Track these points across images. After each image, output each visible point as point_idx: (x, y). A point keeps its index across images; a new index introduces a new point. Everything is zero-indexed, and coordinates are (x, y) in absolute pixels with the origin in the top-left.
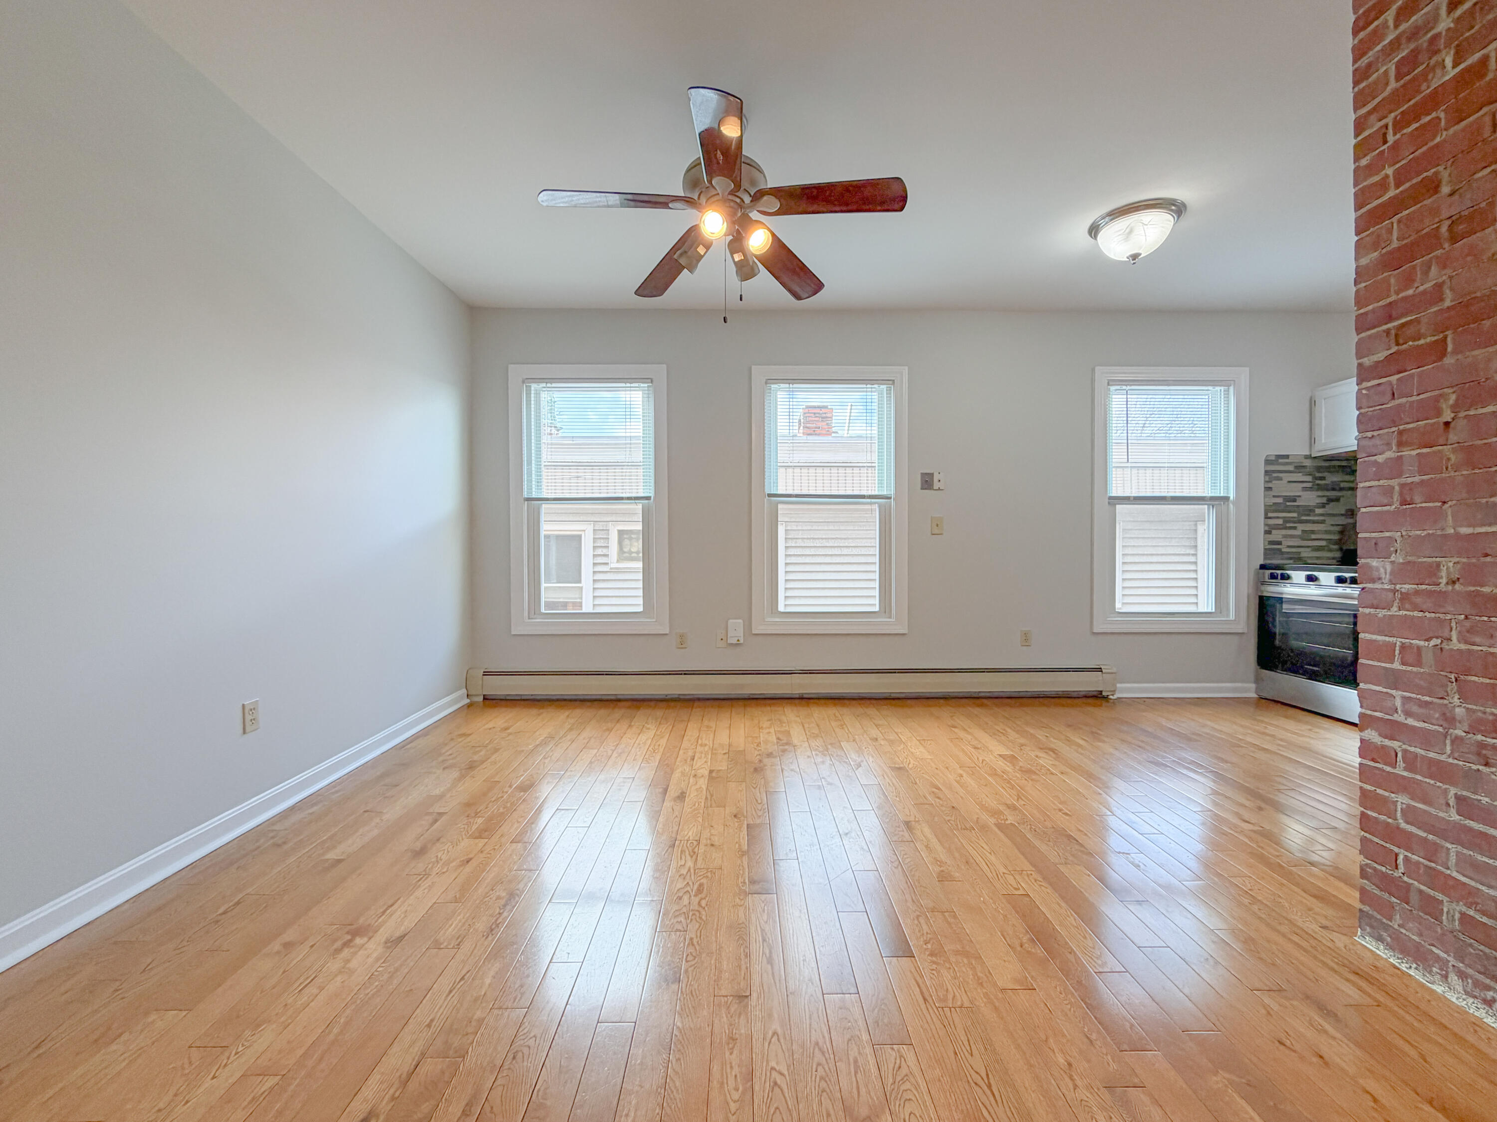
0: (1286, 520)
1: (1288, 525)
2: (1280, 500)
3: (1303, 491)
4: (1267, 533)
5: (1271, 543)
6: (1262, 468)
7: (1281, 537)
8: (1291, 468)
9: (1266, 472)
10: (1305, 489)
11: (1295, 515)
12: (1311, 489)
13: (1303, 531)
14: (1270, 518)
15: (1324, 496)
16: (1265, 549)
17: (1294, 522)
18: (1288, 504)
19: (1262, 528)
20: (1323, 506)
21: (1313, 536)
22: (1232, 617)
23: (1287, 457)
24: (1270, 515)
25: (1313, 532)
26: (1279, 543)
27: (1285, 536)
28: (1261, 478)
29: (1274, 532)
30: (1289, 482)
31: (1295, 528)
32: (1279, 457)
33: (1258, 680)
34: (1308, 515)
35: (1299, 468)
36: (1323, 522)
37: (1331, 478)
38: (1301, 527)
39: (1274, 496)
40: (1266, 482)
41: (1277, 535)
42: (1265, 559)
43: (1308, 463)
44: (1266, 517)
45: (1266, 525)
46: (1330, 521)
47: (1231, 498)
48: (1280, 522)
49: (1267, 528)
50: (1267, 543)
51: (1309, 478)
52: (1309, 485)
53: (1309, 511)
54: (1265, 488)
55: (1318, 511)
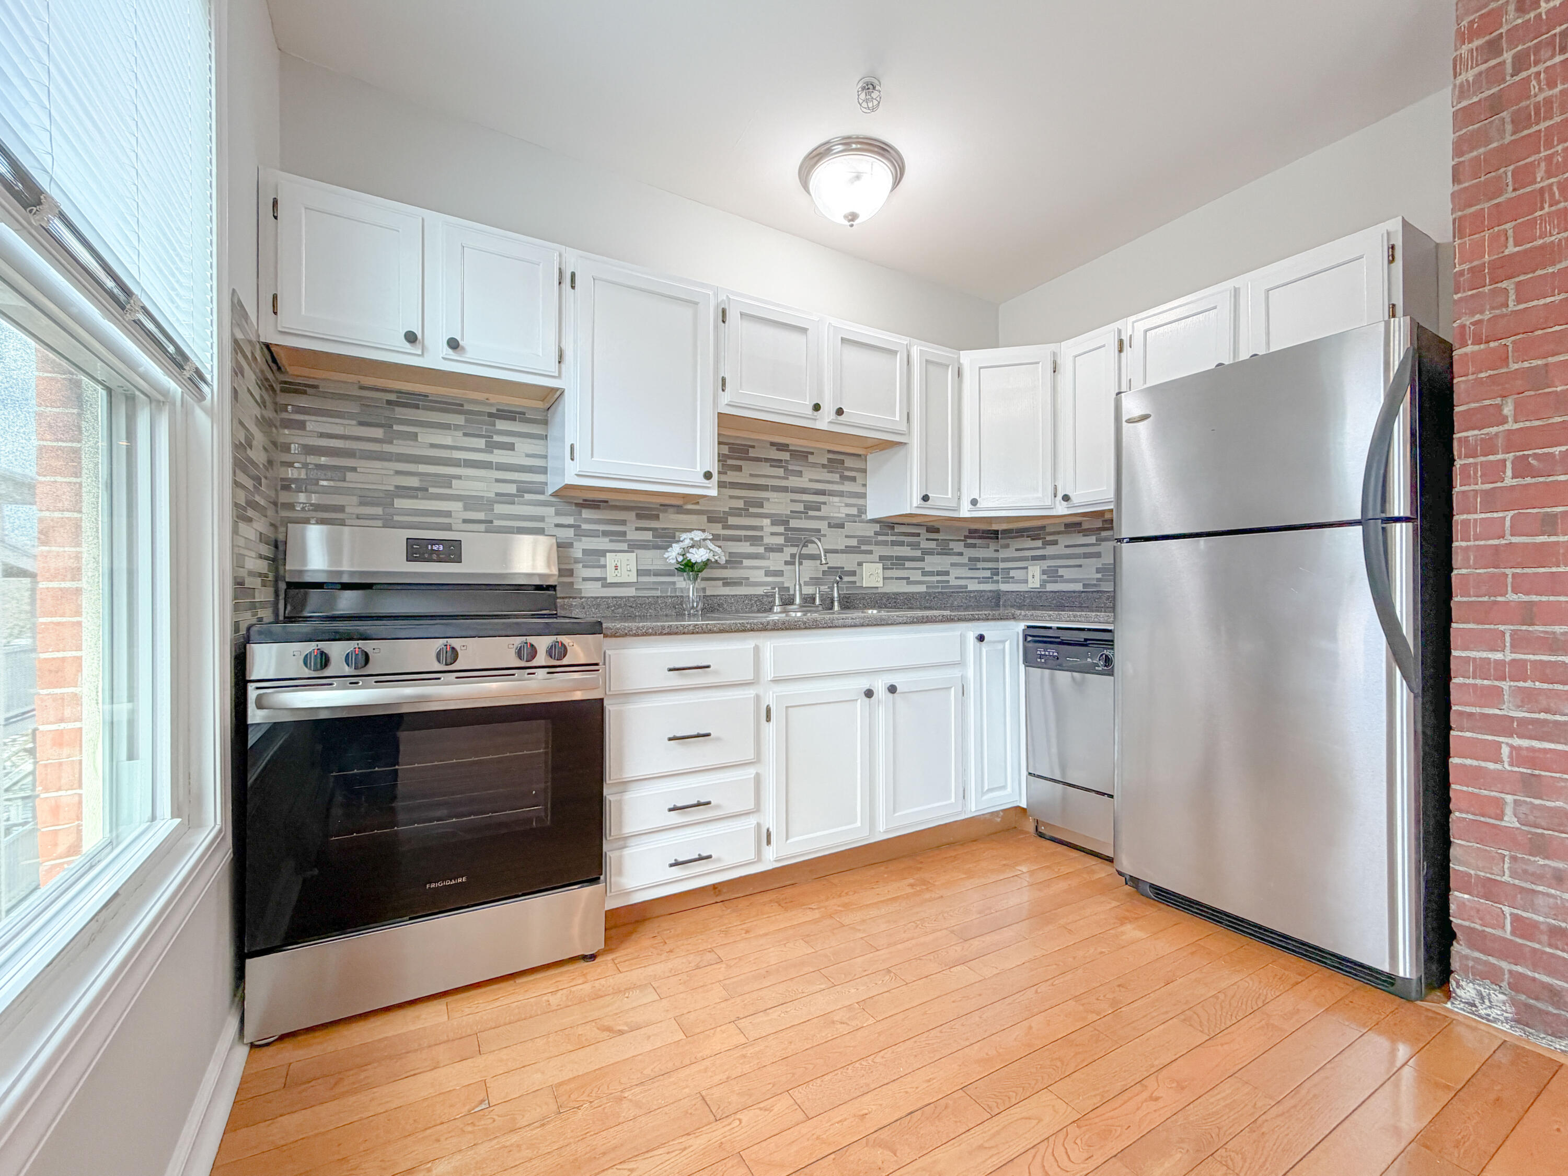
1: (248, 512)
2: (243, 437)
3: (256, 424)
4: (235, 529)
7: (244, 544)
8: (249, 352)
10: (256, 421)
11: (252, 486)
12: (260, 425)
14: (238, 485)
15: (266, 450)
16: (234, 580)
18: (248, 451)
20: (265, 472)
22: (215, 823)
23: (246, 317)
24: (237, 475)
26: (243, 563)
29: (240, 527)
30: (248, 390)
32: (241, 307)
35: (253, 358)
37: (269, 410)
39: (239, 422)
43: (258, 353)
45: (233, 505)
47: (214, 391)
49: (234, 516)
50: (235, 559)
52: (259, 413)
55: (264, 484)
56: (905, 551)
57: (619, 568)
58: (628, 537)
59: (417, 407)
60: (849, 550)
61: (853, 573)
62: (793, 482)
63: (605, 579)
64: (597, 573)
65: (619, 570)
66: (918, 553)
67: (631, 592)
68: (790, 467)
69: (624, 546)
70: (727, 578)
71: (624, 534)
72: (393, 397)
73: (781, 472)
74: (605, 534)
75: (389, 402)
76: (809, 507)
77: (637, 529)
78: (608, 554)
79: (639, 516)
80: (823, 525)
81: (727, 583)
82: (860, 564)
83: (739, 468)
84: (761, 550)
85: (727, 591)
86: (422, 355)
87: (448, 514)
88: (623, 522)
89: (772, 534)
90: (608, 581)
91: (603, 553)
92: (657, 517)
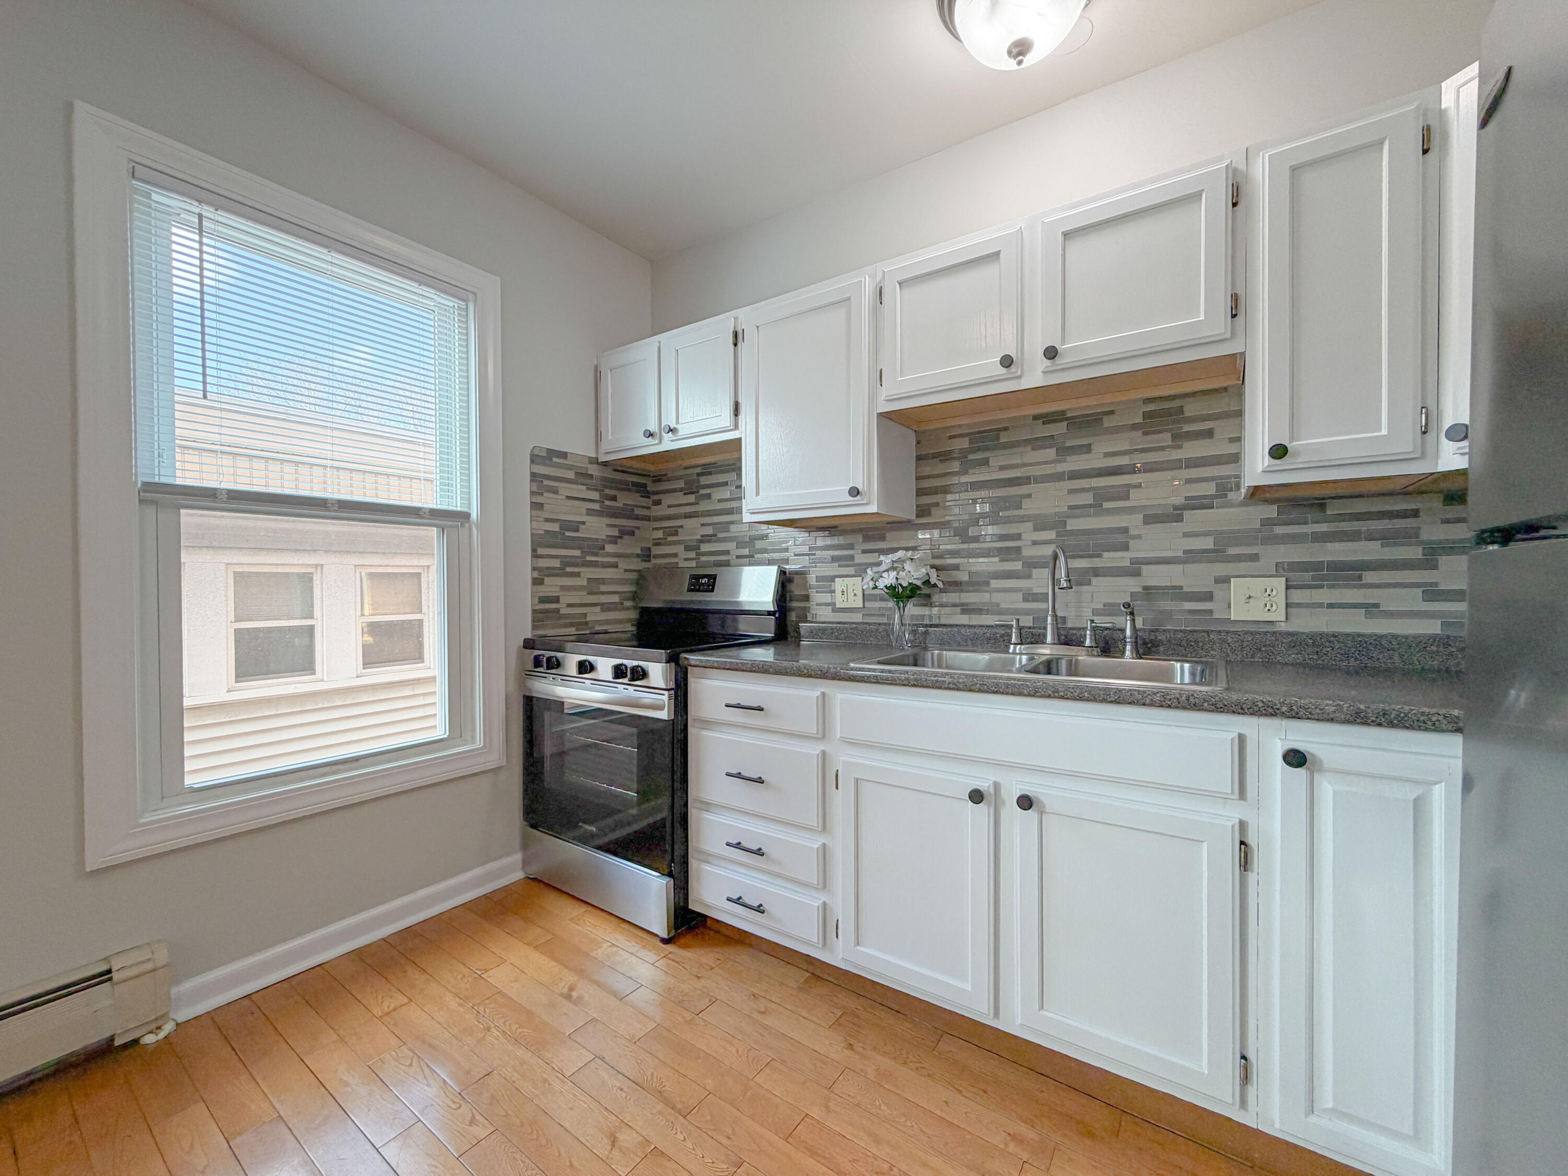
0: (567, 562)
1: (568, 569)
2: (555, 527)
3: (588, 514)
4: (537, 582)
5: (542, 600)
6: (525, 469)
7: (558, 589)
8: (571, 475)
9: (533, 475)
10: (590, 512)
11: (577, 553)
12: (599, 513)
13: (588, 579)
14: (541, 557)
15: (615, 526)
16: (534, 611)
17: (576, 565)
18: (568, 534)
19: (528, 575)
20: (613, 540)
21: (603, 588)
22: (479, 742)
23: (564, 455)
24: (541, 551)
25: (603, 581)
26: (556, 600)
27: (563, 588)
28: (525, 486)
29: (547, 580)
30: (568, 497)
31: (577, 575)
32: (552, 453)
33: (525, 845)
34: (596, 555)
35: (582, 476)
36: (615, 566)
37: (626, 500)
38: (589, 573)
39: (547, 520)
40: (533, 493)
41: (552, 586)
42: (534, 627)
43: (594, 470)
44: (535, 555)
45: (534, 569)
46: (623, 564)
47: (474, 516)
48: (556, 563)
49: (536, 575)
50: (537, 599)
51: (595, 495)
52: (596, 506)
53: (596, 547)
54: (532, 503)
55: (609, 548)
56: (1371, 550)
57: (845, 593)
58: (857, 561)
59: (710, 473)
60: (1191, 557)
61: (1209, 597)
62: (1075, 463)
63: (835, 604)
64: (827, 598)
65: (845, 595)
66: (1415, 553)
67: (858, 618)
68: (1069, 444)
69: (851, 570)
70: (967, 604)
71: (852, 557)
72: (699, 470)
73: (1051, 453)
74: (834, 559)
75: (698, 475)
76: (1101, 496)
77: (864, 552)
78: (837, 579)
79: (867, 539)
80: (1133, 522)
81: (966, 609)
82: (1225, 580)
83: (986, 462)
84: (1017, 566)
85: (964, 619)
86: (660, 442)
87: (727, 552)
88: (851, 547)
89: (1035, 543)
90: (837, 606)
91: (832, 579)
92: (883, 538)
